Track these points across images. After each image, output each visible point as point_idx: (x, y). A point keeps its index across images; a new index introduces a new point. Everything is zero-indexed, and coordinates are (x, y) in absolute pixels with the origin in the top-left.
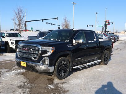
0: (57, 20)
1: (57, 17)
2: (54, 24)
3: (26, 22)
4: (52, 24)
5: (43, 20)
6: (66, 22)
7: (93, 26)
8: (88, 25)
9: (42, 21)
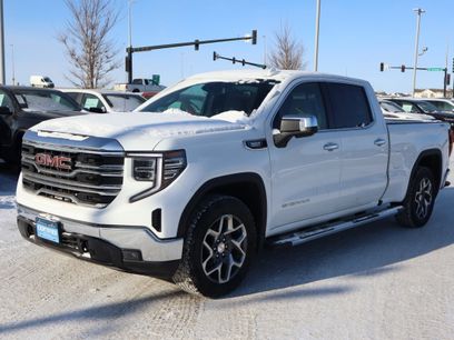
0: (254, 42)
1: (255, 33)
2: (244, 63)
3: (131, 51)
4: (234, 60)
5: (197, 44)
6: (287, 51)
7: (403, 69)
8: (382, 65)
9: (193, 46)
